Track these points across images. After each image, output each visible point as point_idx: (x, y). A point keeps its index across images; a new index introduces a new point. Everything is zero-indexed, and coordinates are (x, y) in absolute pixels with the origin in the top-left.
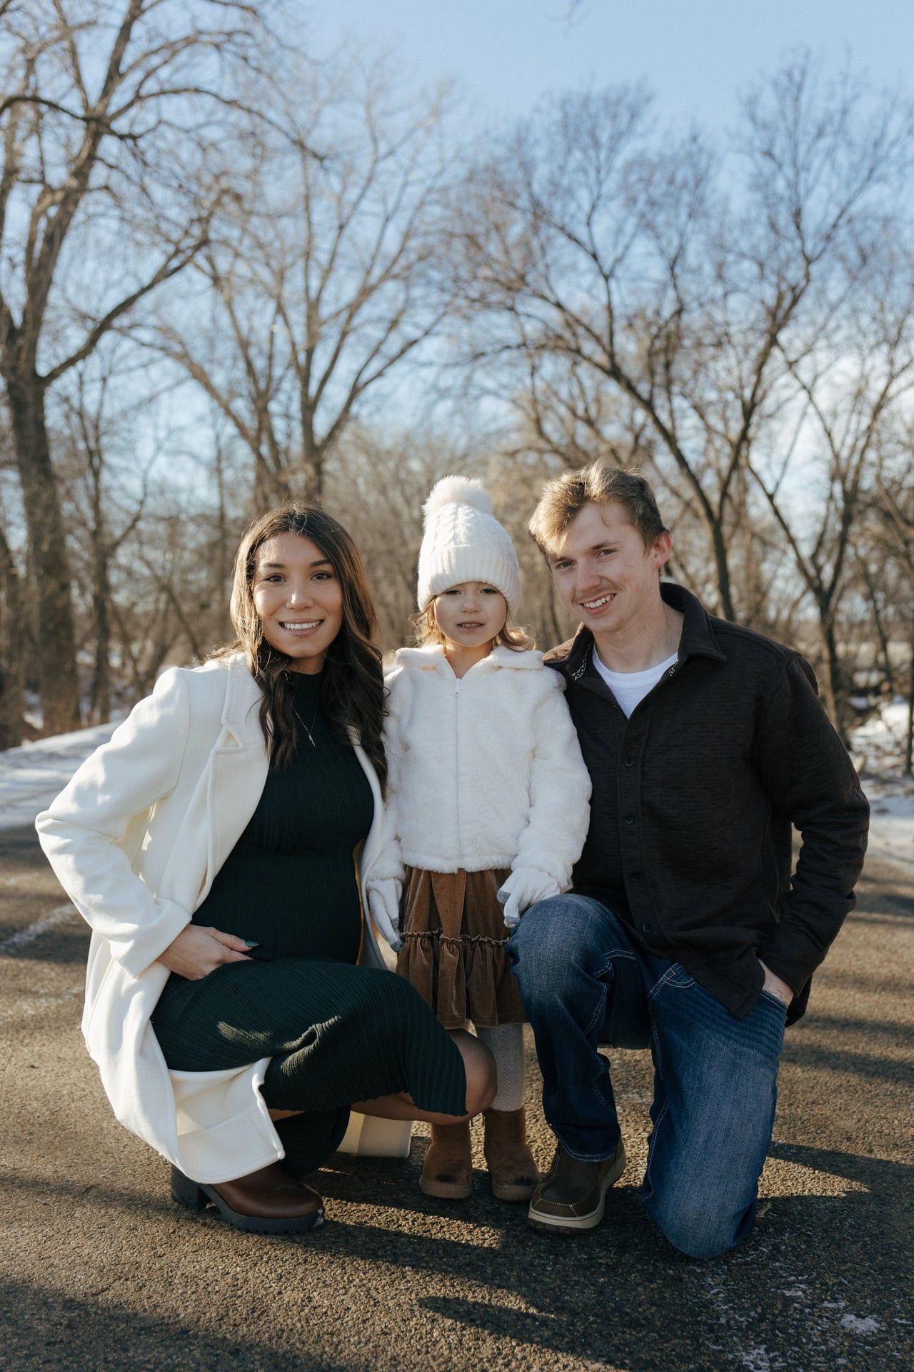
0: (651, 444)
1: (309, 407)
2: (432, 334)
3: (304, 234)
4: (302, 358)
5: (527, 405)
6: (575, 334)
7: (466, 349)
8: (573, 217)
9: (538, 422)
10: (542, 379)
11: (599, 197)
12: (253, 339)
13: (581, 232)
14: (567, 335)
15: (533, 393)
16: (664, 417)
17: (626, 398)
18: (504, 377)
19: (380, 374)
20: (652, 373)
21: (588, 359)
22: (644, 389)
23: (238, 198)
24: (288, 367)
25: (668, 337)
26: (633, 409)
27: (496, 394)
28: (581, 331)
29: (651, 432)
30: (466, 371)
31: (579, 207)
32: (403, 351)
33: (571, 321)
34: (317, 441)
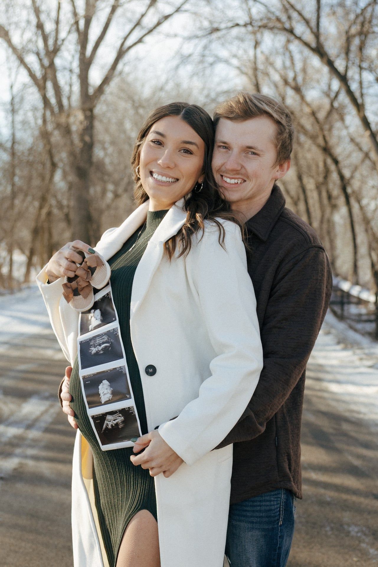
0: (342, 107)
1: (85, 63)
2: (181, 11)
5: (250, 72)
6: (289, 18)
7: (206, 24)
10: (262, 52)
12: (43, 8)
14: (284, 18)
15: (255, 63)
16: (354, 86)
17: (326, 69)
18: (234, 49)
19: (140, 41)
20: (347, 52)
21: (299, 38)
22: (340, 64)
24: (69, 32)
25: (363, 24)
26: (331, 79)
27: (227, 62)
28: (295, 15)
29: (343, 98)
30: (204, 41)
32: (159, 24)
33: (288, 6)
34: (91, 91)
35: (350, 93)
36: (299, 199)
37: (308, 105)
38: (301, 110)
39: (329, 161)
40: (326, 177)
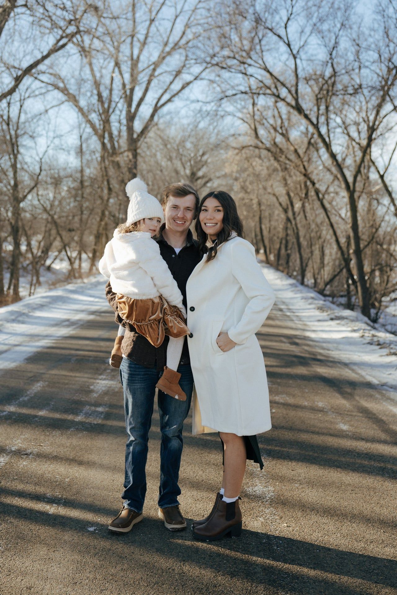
0: (316, 143)
1: (131, 118)
3: (131, 26)
4: (128, 92)
5: (251, 121)
6: (277, 87)
8: (278, 23)
9: (256, 130)
10: (258, 109)
11: (291, 14)
13: (282, 32)
14: (273, 87)
15: (254, 115)
19: (169, 101)
20: (318, 108)
21: (283, 100)
22: (313, 117)
23: (96, 9)
26: (307, 126)
27: (233, 115)
28: (280, 85)
29: (317, 139)
30: (217, 104)
31: (281, 18)
32: (182, 89)
33: (275, 80)
34: (135, 136)
35: (320, 135)
36: (288, 208)
37: (291, 144)
38: (288, 149)
39: (309, 183)
40: (307, 194)
